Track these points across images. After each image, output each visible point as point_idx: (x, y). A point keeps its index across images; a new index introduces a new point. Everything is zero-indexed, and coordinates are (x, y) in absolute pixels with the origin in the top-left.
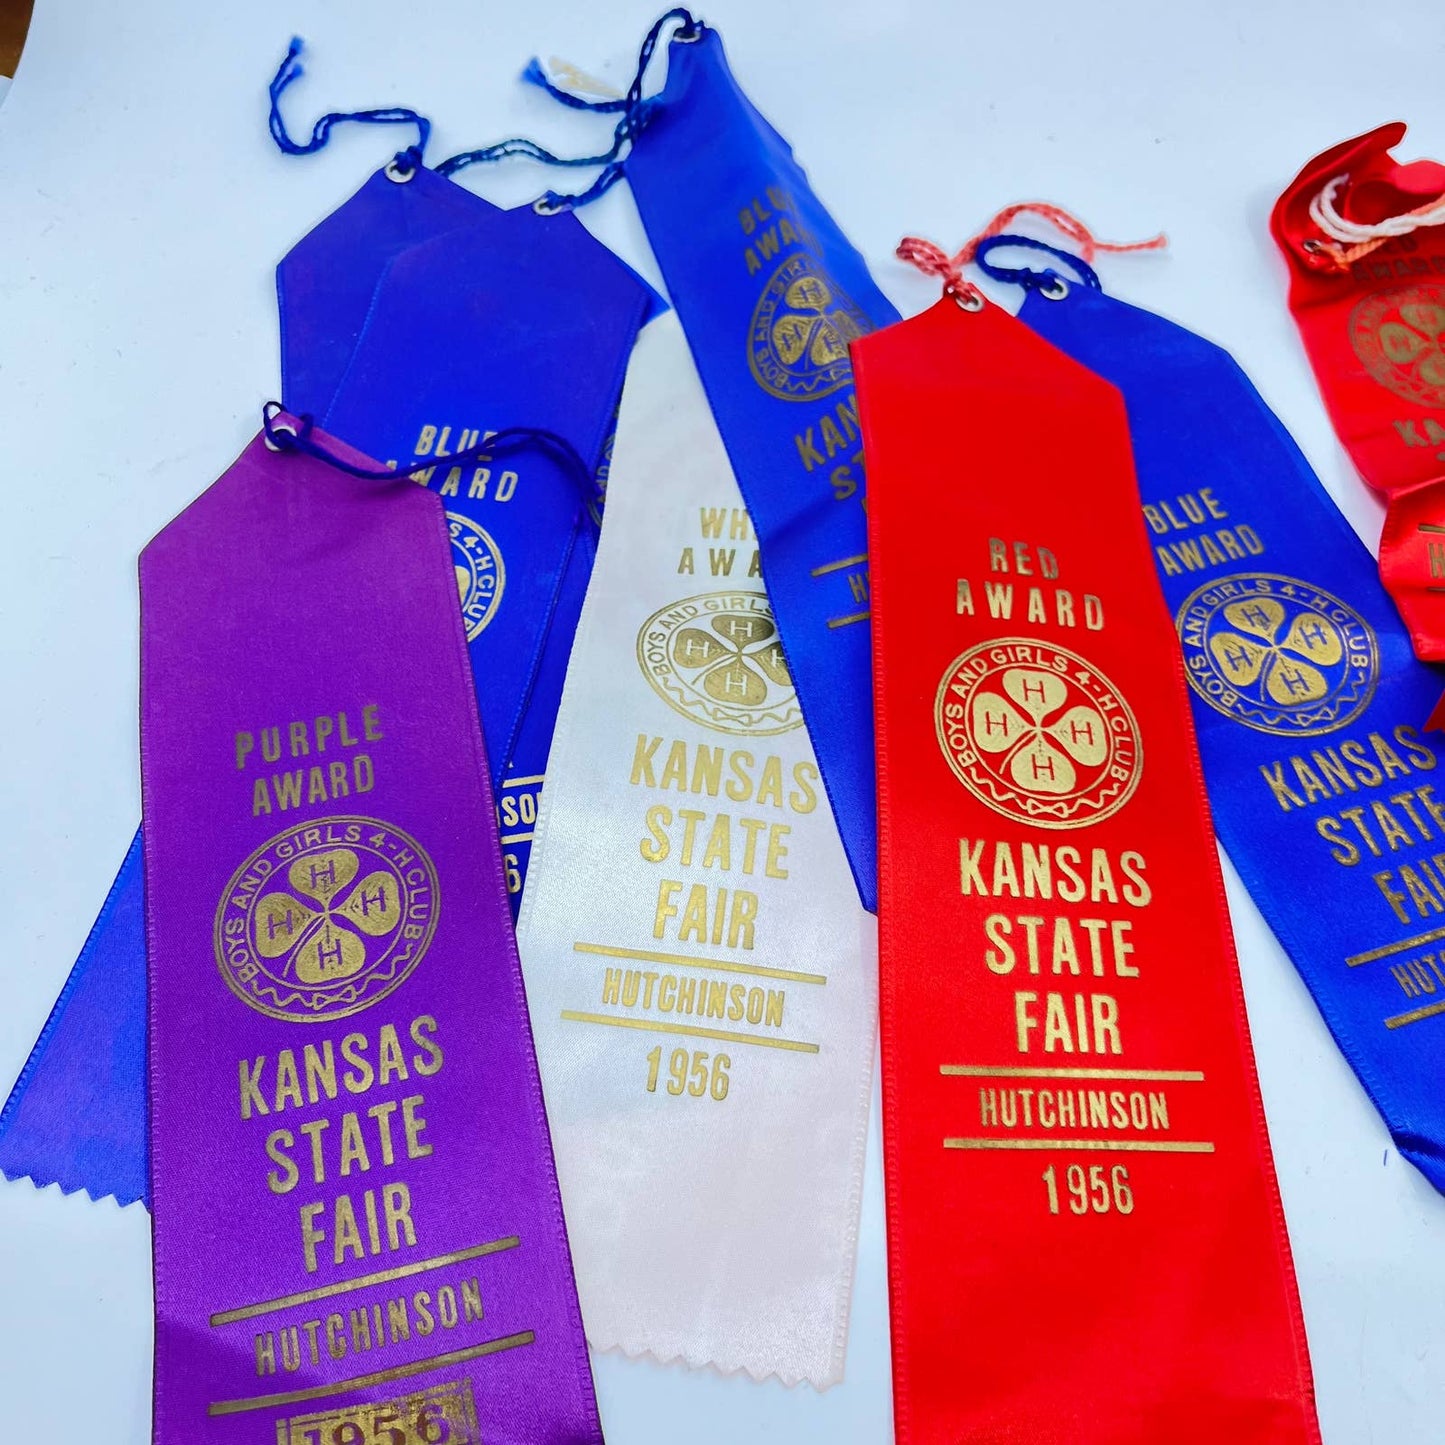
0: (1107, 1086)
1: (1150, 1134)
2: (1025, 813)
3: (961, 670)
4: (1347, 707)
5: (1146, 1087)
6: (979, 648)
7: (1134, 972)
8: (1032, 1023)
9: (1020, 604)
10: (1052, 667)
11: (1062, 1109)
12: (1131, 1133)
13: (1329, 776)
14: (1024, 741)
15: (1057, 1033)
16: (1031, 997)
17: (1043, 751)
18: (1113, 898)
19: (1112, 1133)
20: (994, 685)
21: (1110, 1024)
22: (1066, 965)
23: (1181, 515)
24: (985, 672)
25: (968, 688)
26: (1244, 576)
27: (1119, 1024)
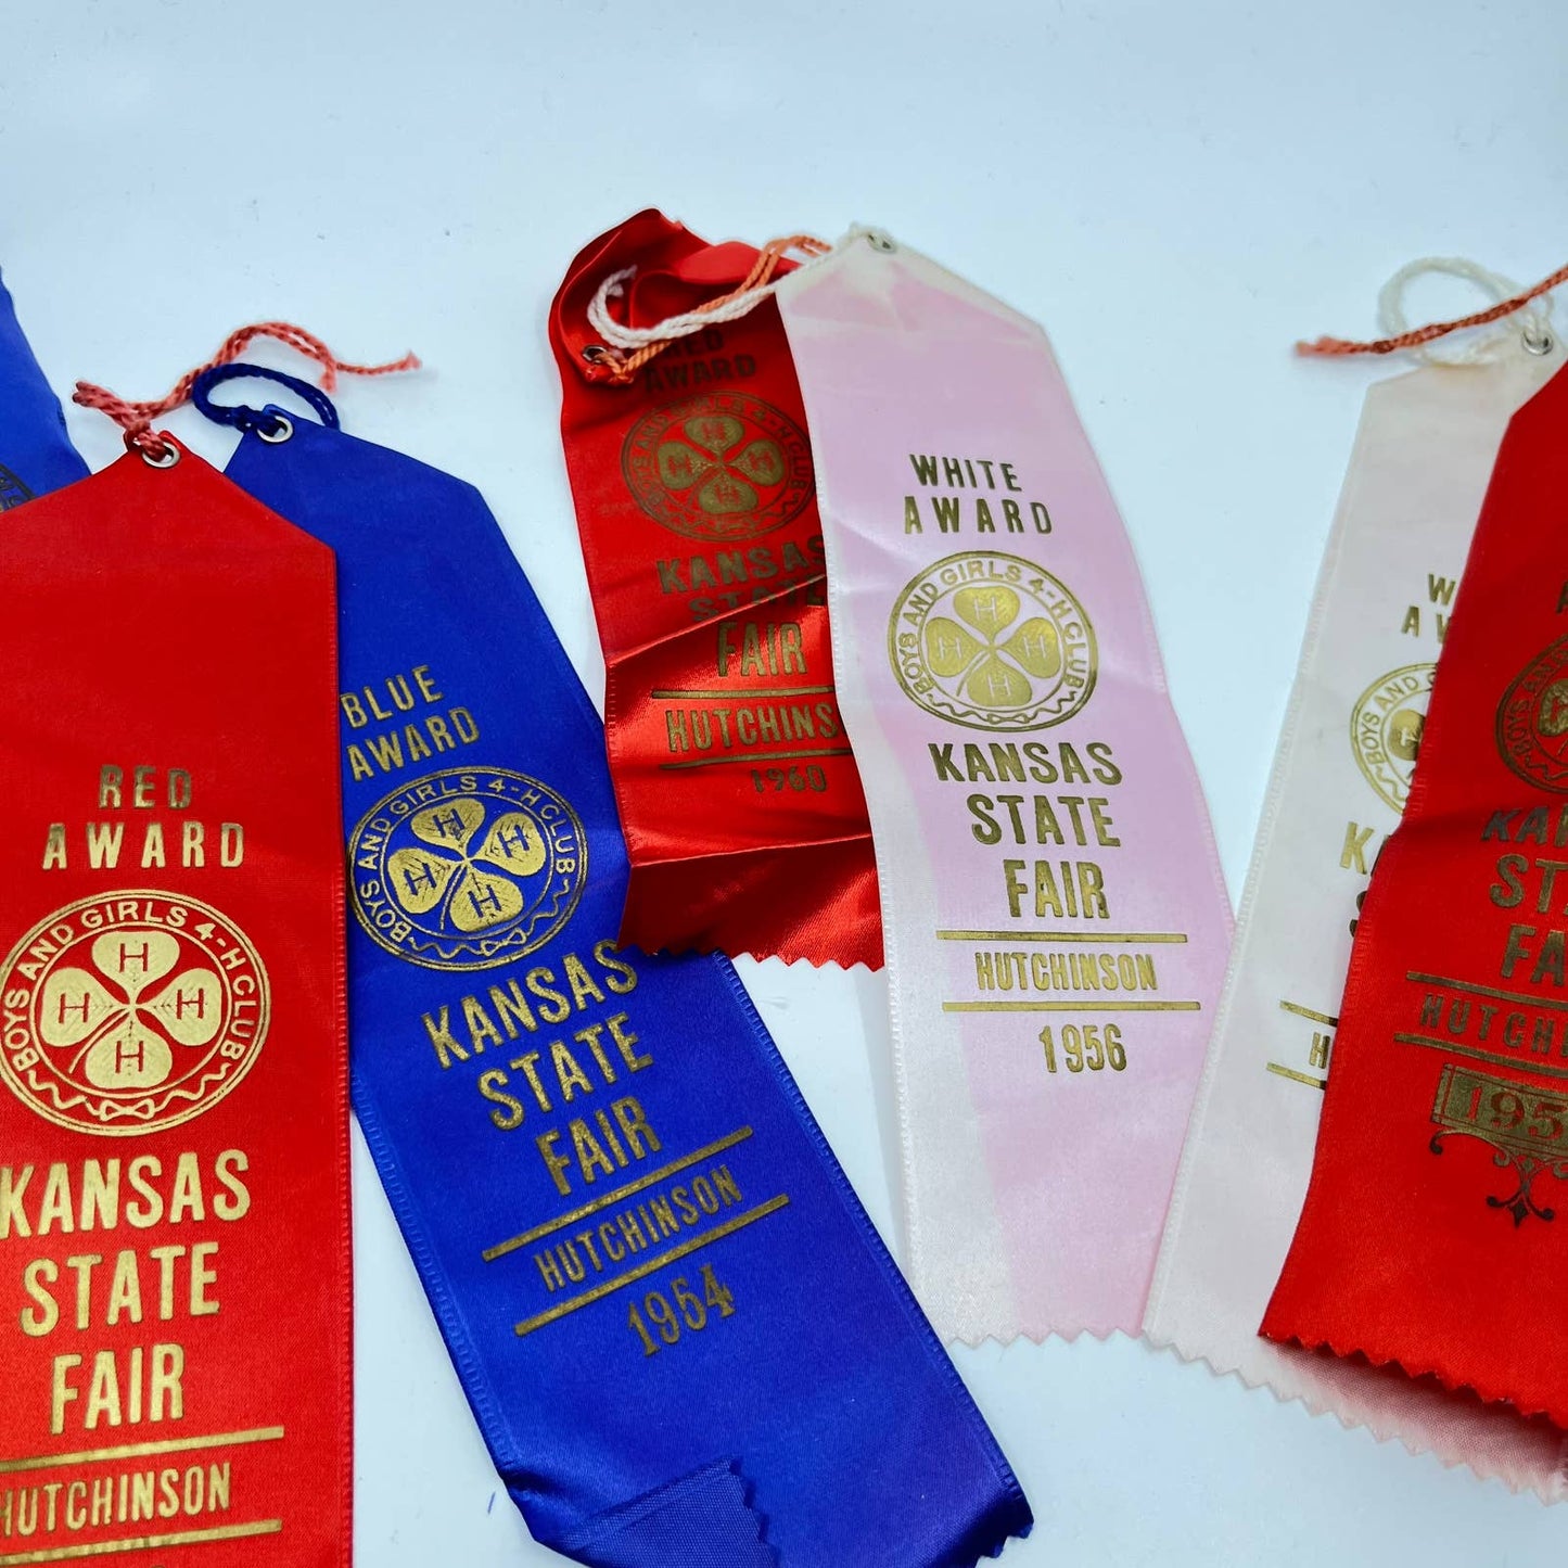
0: (155, 1464)
1: (205, 1520)
2: (96, 1120)
3: (36, 943)
4: (544, 924)
5: (204, 1458)
6: (67, 910)
7: (212, 1307)
8: (72, 1394)
9: (132, 847)
10: (165, 922)
11: (97, 1502)
12: (182, 1521)
13: (505, 1017)
14: (109, 1025)
15: (103, 1403)
16: (74, 1360)
17: (133, 1033)
18: (199, 1214)
19: (157, 1524)
20: (80, 957)
21: (172, 1381)
22: (124, 1312)
23: (386, 702)
24: (68, 942)
25: (41, 965)
26: (448, 773)
27: (183, 1380)
